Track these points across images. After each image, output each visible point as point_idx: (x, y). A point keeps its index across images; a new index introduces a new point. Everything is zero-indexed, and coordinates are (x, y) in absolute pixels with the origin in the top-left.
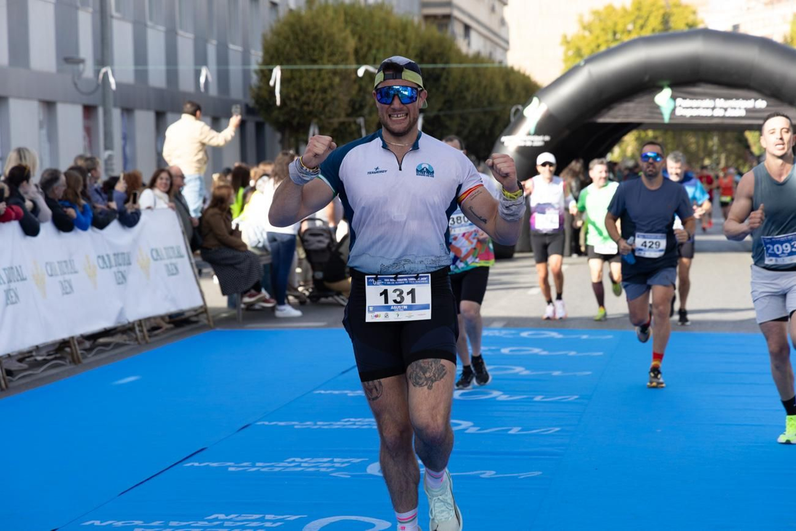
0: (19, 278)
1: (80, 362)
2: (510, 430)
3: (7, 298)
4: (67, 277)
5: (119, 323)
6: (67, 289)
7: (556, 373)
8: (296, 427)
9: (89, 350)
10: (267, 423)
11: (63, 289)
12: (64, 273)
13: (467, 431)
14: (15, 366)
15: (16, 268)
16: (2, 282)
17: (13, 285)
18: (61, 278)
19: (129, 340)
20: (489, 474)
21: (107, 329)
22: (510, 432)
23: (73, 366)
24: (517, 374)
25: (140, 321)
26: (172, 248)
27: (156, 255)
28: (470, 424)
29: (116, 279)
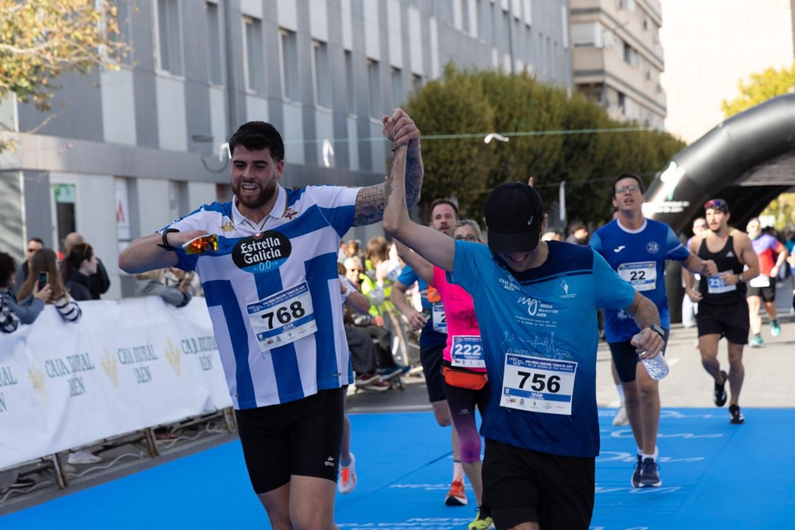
0: (85, 367)
1: (157, 455)
3: (72, 389)
4: (145, 364)
5: (205, 411)
6: (144, 377)
7: (664, 459)
11: (140, 377)
12: (140, 360)
14: (87, 458)
15: (82, 356)
16: (65, 371)
17: (78, 375)
18: (137, 365)
19: (219, 429)
21: (192, 418)
23: (148, 460)
29: (202, 365)
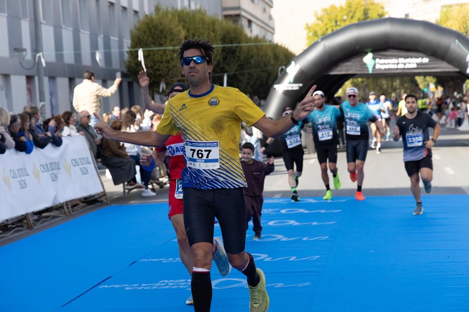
1: (32, 228)
2: (290, 258)
4: (23, 178)
5: (54, 204)
6: (23, 185)
7: (315, 223)
8: (163, 262)
9: (37, 221)
10: (146, 260)
11: (21, 185)
12: (21, 176)
13: (264, 260)
18: (19, 179)
19: (61, 214)
20: (280, 285)
21: (48, 208)
22: (290, 260)
23: (28, 231)
24: (291, 225)
25: (67, 202)
26: (84, 158)
27: (75, 162)
28: (266, 256)
29: (52, 178)
